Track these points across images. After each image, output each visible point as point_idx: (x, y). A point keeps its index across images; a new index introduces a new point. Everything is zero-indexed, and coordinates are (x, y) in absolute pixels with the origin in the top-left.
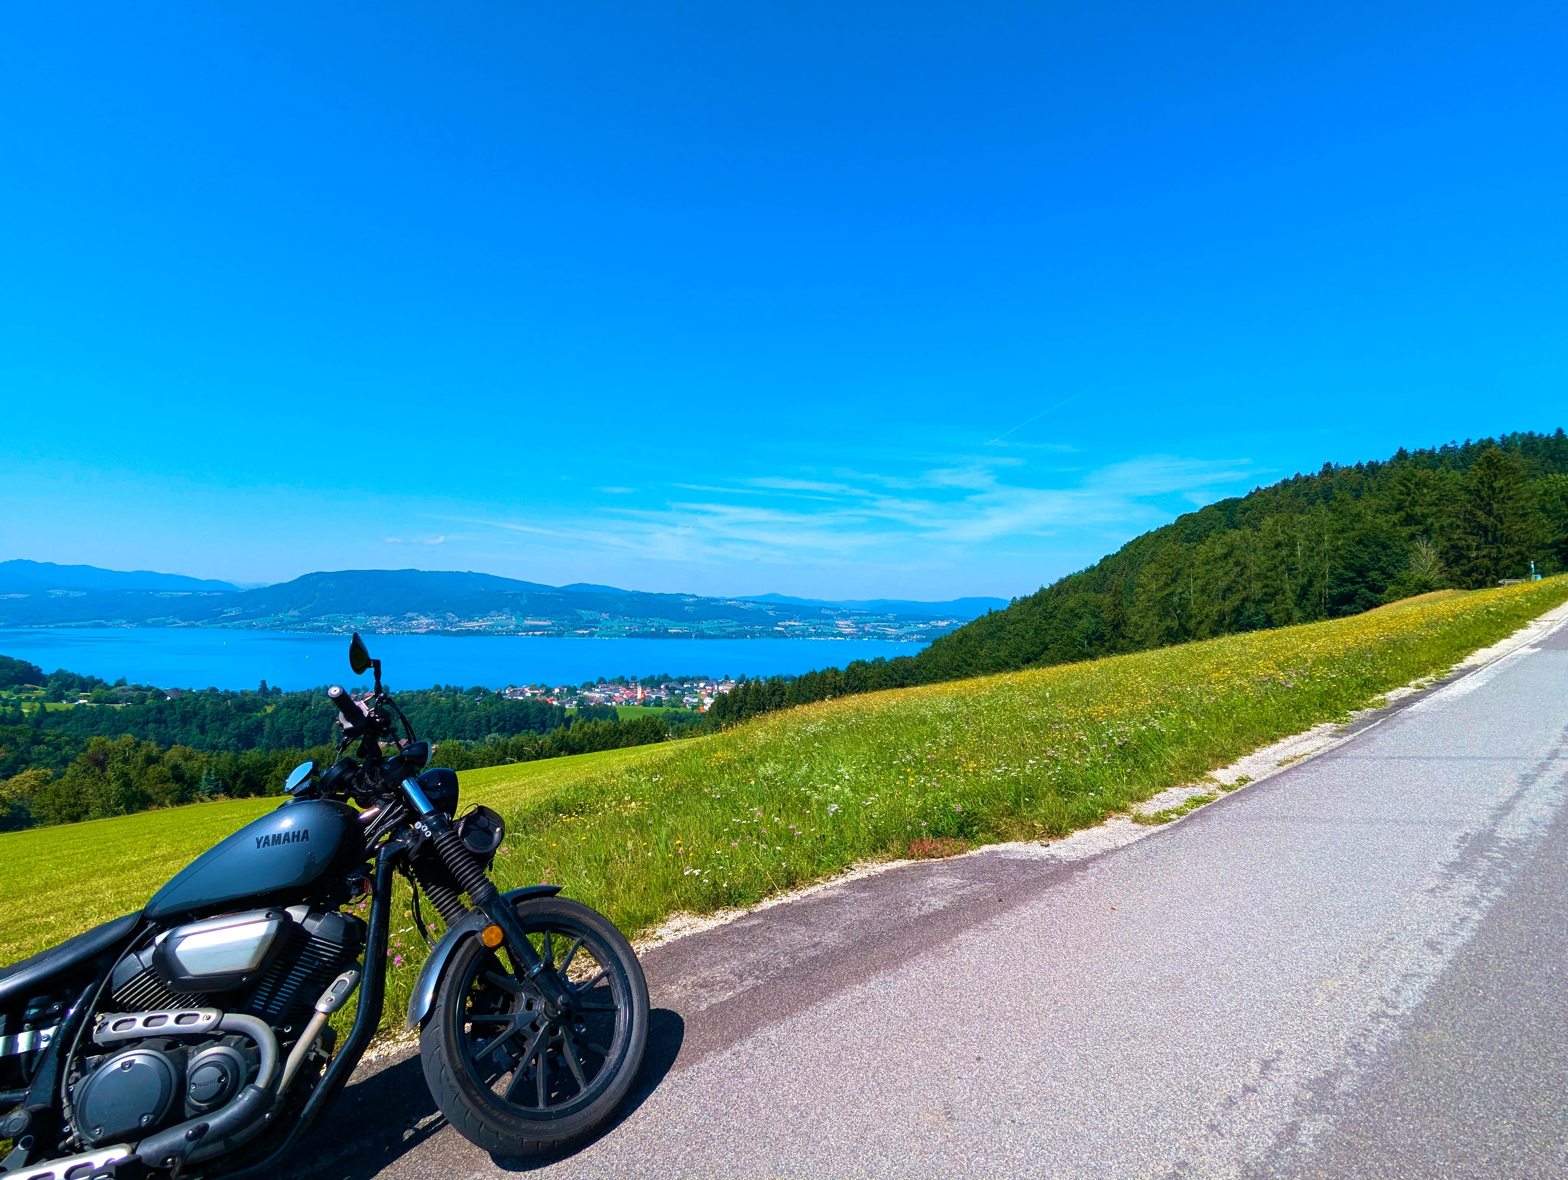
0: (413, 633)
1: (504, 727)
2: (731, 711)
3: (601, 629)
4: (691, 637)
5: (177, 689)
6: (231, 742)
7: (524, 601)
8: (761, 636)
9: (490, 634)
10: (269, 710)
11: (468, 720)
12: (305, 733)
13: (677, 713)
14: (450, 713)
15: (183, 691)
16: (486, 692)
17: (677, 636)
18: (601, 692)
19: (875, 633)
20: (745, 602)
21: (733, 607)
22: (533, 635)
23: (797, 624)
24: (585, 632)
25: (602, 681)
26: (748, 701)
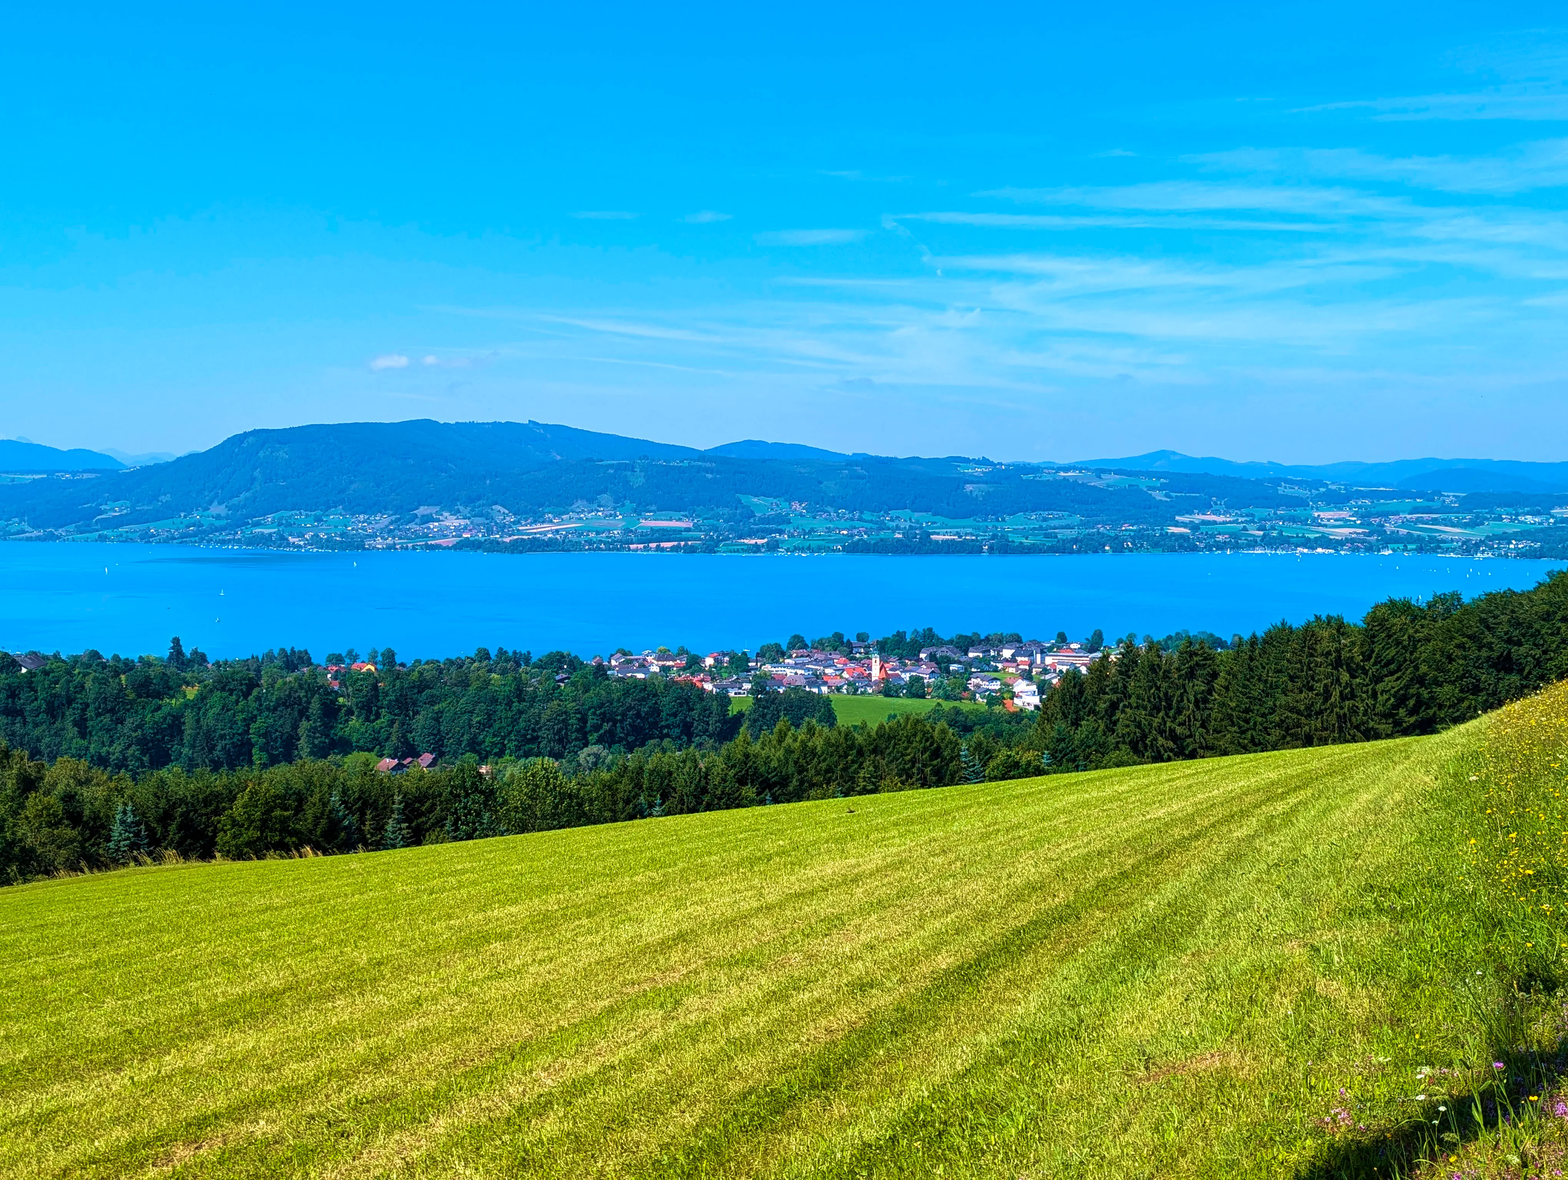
0: (433, 547)
1: (611, 733)
2: (1092, 712)
3: (791, 536)
4: (981, 551)
5: (35, 653)
6: (130, 752)
7: (638, 480)
8: (1136, 548)
9: (576, 547)
10: (191, 693)
11: (544, 717)
12: (254, 739)
13: (957, 711)
14: (509, 704)
15: (46, 658)
16: (574, 664)
17: (948, 548)
18: (796, 666)
19: (1409, 539)
20: (1099, 472)
21: (1074, 485)
22: (658, 548)
23: (1221, 518)
24: (760, 542)
25: (798, 642)
26: (1130, 689)
